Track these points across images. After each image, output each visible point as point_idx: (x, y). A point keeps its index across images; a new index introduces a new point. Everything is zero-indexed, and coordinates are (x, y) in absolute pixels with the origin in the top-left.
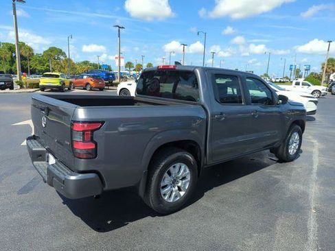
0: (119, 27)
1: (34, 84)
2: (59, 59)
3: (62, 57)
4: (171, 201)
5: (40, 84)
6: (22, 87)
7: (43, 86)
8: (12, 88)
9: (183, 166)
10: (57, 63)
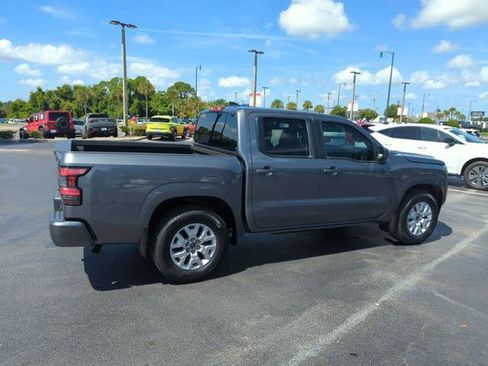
0: (257, 52)
1: (140, 131)
2: (186, 97)
3: (190, 95)
4: (187, 268)
5: (147, 130)
6: (127, 134)
7: (150, 133)
8: (115, 135)
9: (206, 229)
10: (183, 103)
